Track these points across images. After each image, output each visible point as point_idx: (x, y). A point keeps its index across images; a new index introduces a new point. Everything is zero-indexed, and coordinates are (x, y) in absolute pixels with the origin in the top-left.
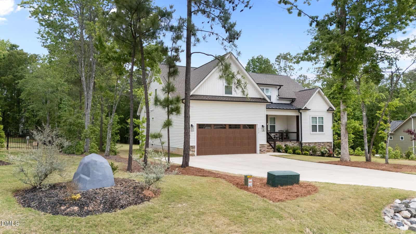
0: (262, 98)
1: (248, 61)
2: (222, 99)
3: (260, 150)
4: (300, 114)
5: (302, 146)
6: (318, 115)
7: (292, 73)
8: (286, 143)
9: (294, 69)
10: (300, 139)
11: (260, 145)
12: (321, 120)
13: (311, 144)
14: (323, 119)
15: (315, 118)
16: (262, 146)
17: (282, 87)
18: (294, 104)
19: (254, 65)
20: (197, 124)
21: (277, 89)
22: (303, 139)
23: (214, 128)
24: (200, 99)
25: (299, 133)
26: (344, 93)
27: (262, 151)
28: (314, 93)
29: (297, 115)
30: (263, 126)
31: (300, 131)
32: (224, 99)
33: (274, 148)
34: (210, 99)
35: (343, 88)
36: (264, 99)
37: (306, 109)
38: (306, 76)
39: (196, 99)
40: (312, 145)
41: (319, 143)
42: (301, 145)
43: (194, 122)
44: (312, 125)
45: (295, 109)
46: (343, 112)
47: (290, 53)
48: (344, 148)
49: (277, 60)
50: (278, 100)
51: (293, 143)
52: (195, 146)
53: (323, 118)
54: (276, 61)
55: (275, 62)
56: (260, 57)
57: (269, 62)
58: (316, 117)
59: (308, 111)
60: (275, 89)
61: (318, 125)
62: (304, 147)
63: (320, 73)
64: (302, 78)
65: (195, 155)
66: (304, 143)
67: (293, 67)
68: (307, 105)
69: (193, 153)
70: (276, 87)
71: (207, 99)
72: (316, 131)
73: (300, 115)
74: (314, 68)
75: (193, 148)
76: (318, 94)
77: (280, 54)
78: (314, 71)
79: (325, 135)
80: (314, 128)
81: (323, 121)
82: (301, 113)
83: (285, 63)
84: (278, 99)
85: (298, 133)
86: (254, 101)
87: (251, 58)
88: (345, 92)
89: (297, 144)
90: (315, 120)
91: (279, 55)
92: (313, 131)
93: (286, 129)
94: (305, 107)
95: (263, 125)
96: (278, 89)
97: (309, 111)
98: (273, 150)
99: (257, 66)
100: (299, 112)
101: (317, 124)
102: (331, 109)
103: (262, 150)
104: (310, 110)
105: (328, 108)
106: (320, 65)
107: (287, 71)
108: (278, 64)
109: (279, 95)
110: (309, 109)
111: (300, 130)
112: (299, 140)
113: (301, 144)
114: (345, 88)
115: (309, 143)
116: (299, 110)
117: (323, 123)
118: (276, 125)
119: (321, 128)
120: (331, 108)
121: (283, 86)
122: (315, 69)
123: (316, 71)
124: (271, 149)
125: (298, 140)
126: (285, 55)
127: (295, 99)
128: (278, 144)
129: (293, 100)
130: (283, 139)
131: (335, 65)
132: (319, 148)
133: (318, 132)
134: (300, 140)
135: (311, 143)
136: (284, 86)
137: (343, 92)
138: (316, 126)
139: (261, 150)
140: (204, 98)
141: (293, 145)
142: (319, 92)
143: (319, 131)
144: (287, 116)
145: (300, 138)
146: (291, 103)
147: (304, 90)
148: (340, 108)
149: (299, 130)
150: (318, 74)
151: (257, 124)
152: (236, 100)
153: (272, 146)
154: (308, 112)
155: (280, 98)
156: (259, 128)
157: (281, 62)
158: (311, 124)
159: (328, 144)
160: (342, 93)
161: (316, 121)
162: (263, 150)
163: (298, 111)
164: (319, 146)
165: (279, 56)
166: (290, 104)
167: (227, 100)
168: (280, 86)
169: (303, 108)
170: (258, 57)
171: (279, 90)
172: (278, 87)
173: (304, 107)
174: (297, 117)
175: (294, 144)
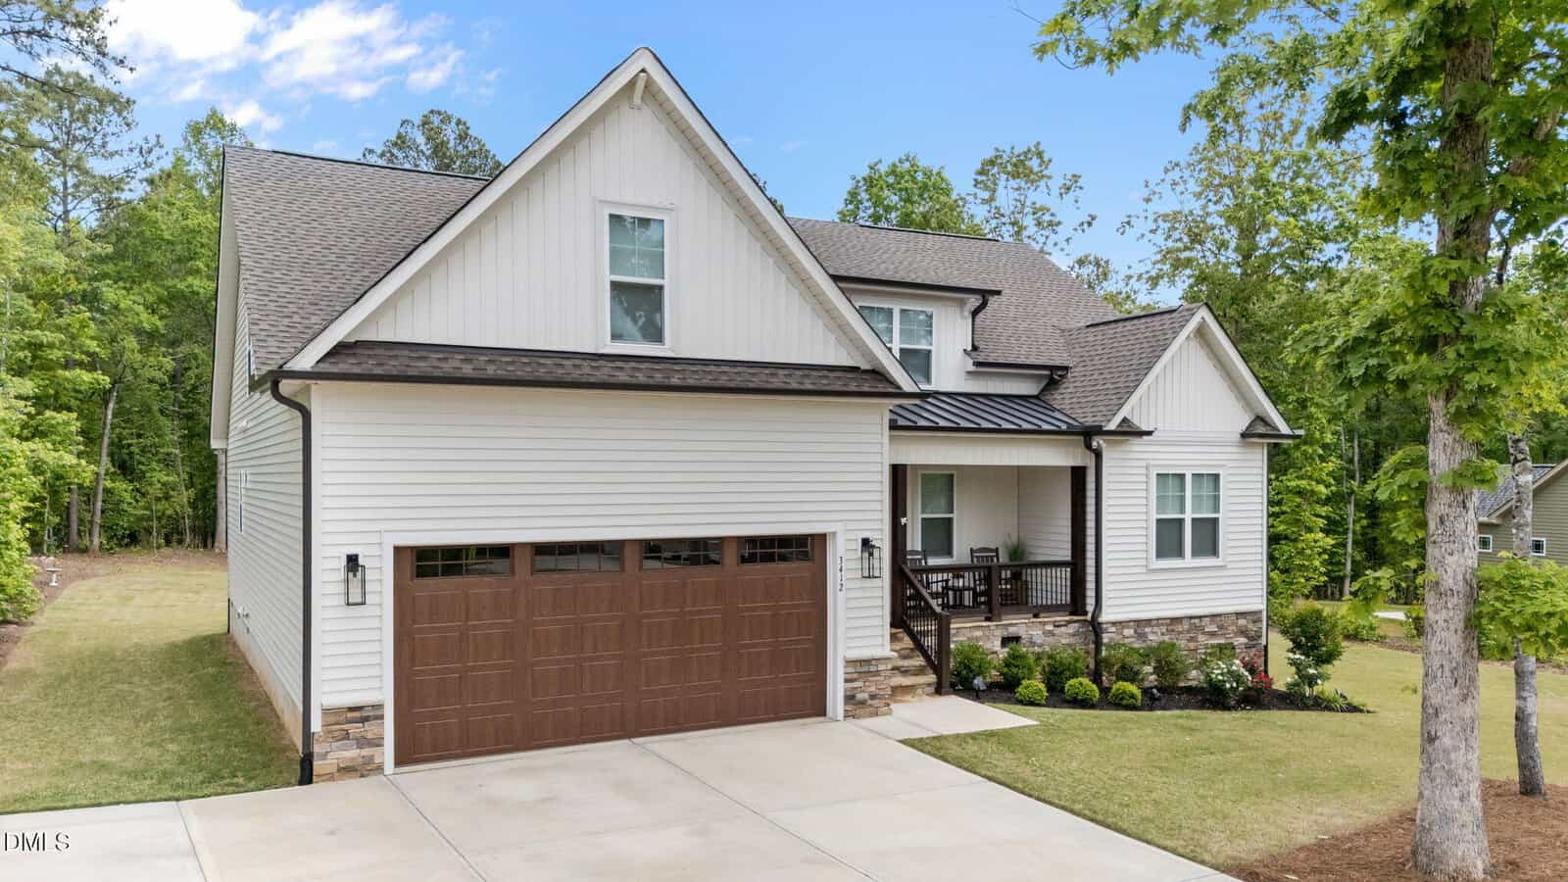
0: (864, 366)
1: (849, 185)
2: (586, 370)
3: (850, 698)
4: (1093, 456)
5: (1098, 643)
6: (1188, 461)
7: (1050, 242)
8: (1012, 630)
9: (1059, 223)
10: (1090, 602)
11: (849, 662)
12: (1206, 491)
13: (1147, 630)
14: (1217, 487)
15: (1177, 482)
16: (862, 668)
17: (993, 300)
18: (1057, 398)
19: (875, 205)
20: (399, 550)
21: (967, 314)
22: (1105, 602)
23: (535, 571)
24: (411, 372)
25: (1084, 566)
26: (1470, 339)
27: (863, 703)
28: (1176, 334)
29: (1078, 463)
30: (866, 543)
31: (1090, 555)
32: (604, 373)
33: (937, 669)
34: (491, 371)
35: (1463, 303)
36: (878, 374)
37: (1129, 432)
38: (1107, 262)
39: (378, 371)
40: (1154, 637)
41: (1191, 618)
42: (1092, 637)
43: (375, 539)
44: (1159, 521)
45: (1064, 427)
46: (1455, 489)
47: (1041, 148)
48: (1450, 774)
49: (980, 178)
50: (969, 373)
51: (1050, 627)
52: (380, 706)
53: (1216, 477)
54: (977, 183)
55: (974, 190)
56: (907, 165)
57: (947, 192)
58: (1182, 477)
59: (1136, 440)
60: (958, 310)
61: (1188, 516)
62: (1109, 647)
63: (1177, 241)
64: (1088, 271)
65: (380, 769)
66: (1114, 624)
67: (1052, 215)
68: (1135, 410)
69: (366, 752)
70: (962, 303)
71: (467, 370)
72: (1180, 554)
73: (1090, 462)
74: (1152, 217)
75: (364, 720)
76: (1194, 345)
77: (997, 150)
78: (1153, 231)
79: (1225, 573)
80: (1169, 536)
81: (1216, 498)
82: (1098, 455)
83: (1016, 195)
84: (972, 368)
85: (1077, 564)
86: (809, 387)
87: (866, 172)
88: (1479, 332)
89: (1072, 628)
90: (1172, 491)
91: (989, 154)
92: (1161, 553)
93: (1014, 539)
94: (1125, 420)
95: (866, 535)
96: (975, 313)
97: (1145, 438)
98: (932, 678)
99: (888, 209)
100: (1088, 446)
101: (1182, 510)
102: (1261, 429)
103: (860, 696)
104: (1149, 433)
105: (1243, 421)
106: (1181, 203)
107: (1025, 233)
108: (984, 201)
109: (975, 348)
110: (1144, 428)
111: (1090, 547)
112: (1084, 604)
113: (1096, 628)
114: (1479, 297)
115: (1138, 622)
116: (1087, 434)
117: (1216, 509)
118: (954, 516)
119: (1208, 537)
120: (1260, 419)
121: (998, 293)
122: (1156, 220)
123: (1160, 231)
124: (920, 671)
125: (1076, 604)
126: (1019, 156)
127: (1066, 368)
128: (966, 632)
129: (1053, 377)
130: (997, 599)
131: (1397, 122)
132: (1192, 645)
133: (1189, 560)
134: (1090, 608)
135: (1148, 622)
136: (1003, 298)
137: (1464, 331)
138: (1180, 522)
139: (853, 697)
140: (448, 367)
141: (1051, 633)
142: (1201, 332)
143: (1195, 553)
144: (1019, 468)
145: (1090, 593)
146: (1043, 390)
147: (1116, 321)
148: (1421, 462)
149: (1083, 551)
150: (1170, 244)
151: (834, 534)
152: (691, 382)
153: (927, 657)
154: (1137, 446)
155: (984, 367)
156: (841, 556)
157: (1001, 191)
158: (1155, 516)
159: (1242, 622)
160: (1458, 336)
161: (1182, 499)
162: (866, 696)
163: (1082, 438)
164: (1191, 639)
165: (992, 163)
166: (1036, 397)
167: (623, 377)
168: (985, 295)
169: (1112, 426)
170: (894, 165)
171: (981, 315)
172: (974, 301)
173: (1117, 420)
174: (1078, 474)
175: (1058, 631)
